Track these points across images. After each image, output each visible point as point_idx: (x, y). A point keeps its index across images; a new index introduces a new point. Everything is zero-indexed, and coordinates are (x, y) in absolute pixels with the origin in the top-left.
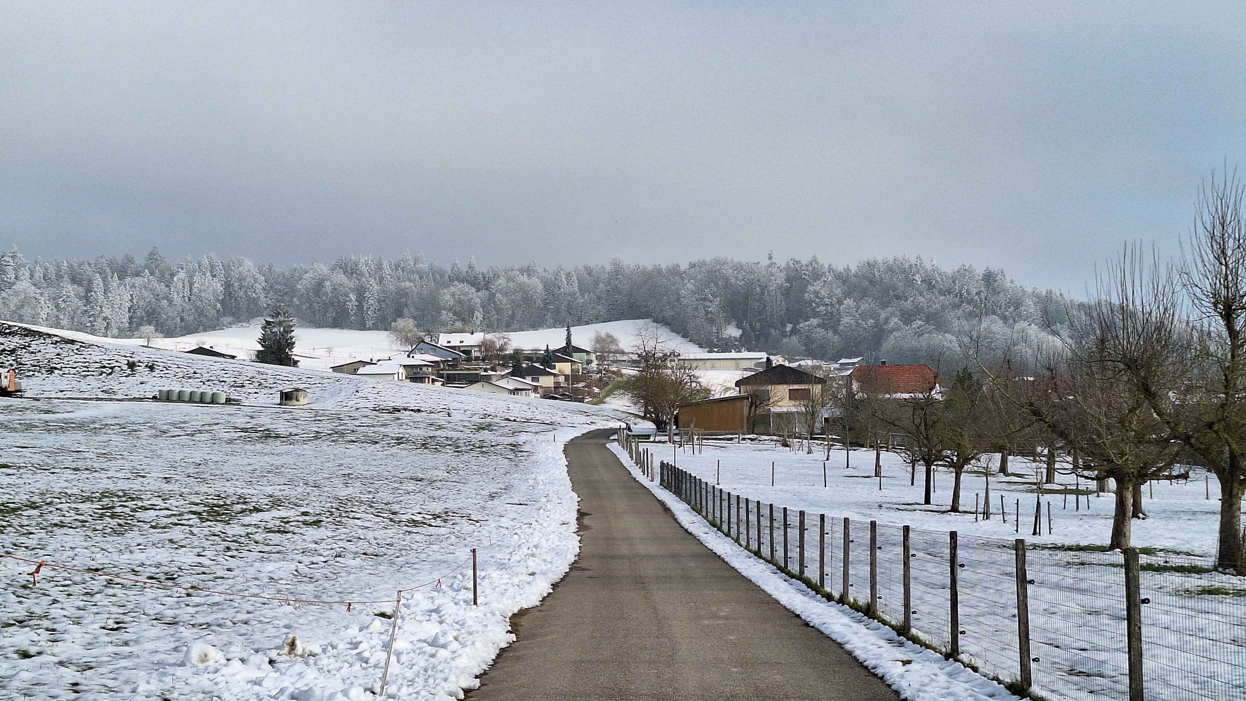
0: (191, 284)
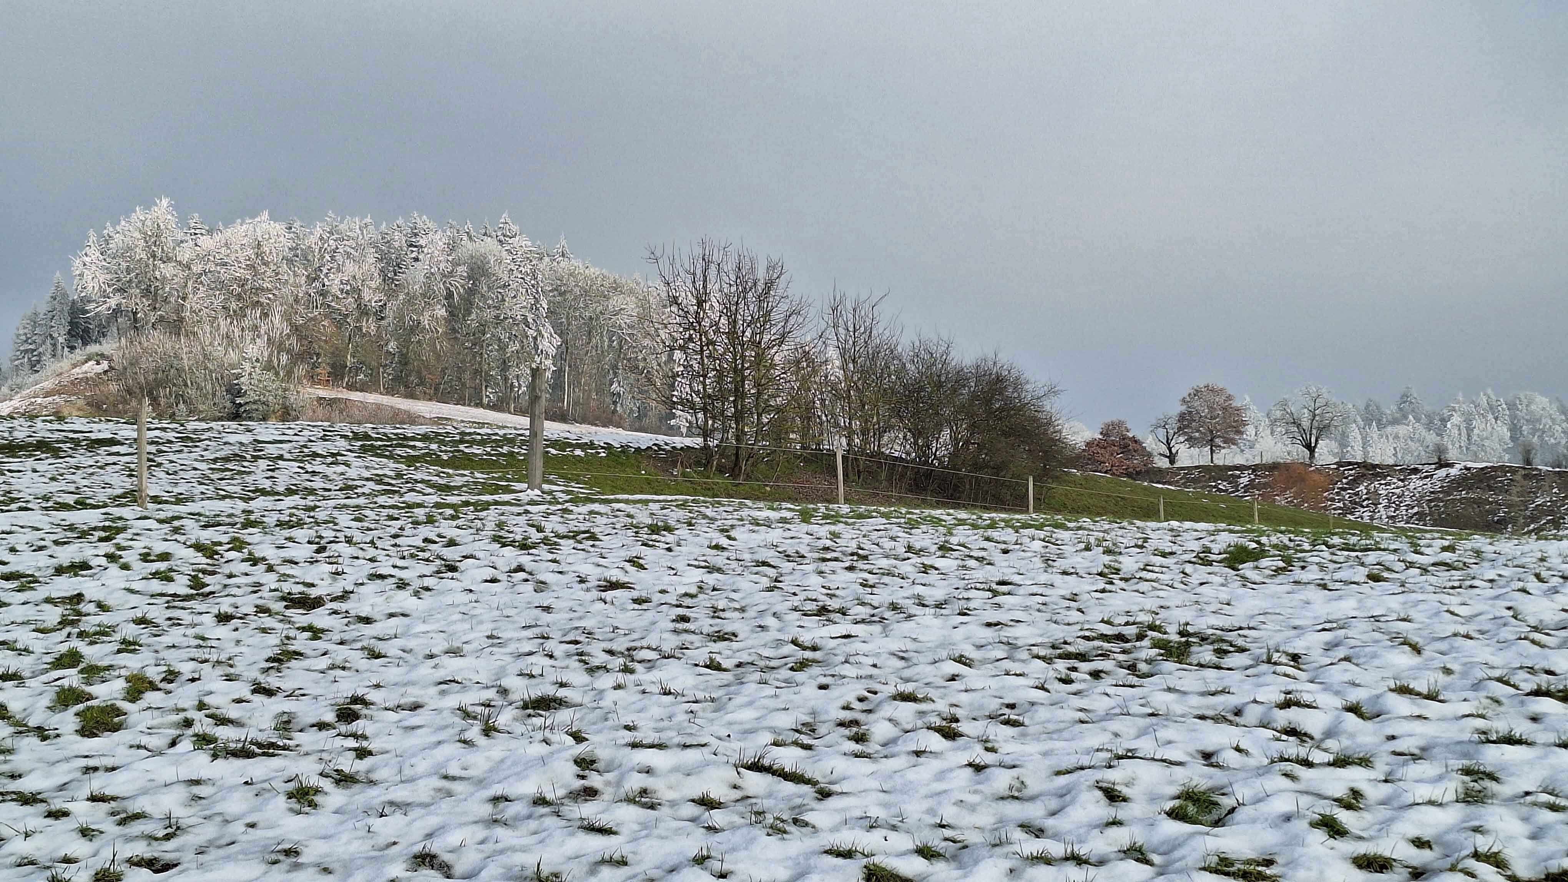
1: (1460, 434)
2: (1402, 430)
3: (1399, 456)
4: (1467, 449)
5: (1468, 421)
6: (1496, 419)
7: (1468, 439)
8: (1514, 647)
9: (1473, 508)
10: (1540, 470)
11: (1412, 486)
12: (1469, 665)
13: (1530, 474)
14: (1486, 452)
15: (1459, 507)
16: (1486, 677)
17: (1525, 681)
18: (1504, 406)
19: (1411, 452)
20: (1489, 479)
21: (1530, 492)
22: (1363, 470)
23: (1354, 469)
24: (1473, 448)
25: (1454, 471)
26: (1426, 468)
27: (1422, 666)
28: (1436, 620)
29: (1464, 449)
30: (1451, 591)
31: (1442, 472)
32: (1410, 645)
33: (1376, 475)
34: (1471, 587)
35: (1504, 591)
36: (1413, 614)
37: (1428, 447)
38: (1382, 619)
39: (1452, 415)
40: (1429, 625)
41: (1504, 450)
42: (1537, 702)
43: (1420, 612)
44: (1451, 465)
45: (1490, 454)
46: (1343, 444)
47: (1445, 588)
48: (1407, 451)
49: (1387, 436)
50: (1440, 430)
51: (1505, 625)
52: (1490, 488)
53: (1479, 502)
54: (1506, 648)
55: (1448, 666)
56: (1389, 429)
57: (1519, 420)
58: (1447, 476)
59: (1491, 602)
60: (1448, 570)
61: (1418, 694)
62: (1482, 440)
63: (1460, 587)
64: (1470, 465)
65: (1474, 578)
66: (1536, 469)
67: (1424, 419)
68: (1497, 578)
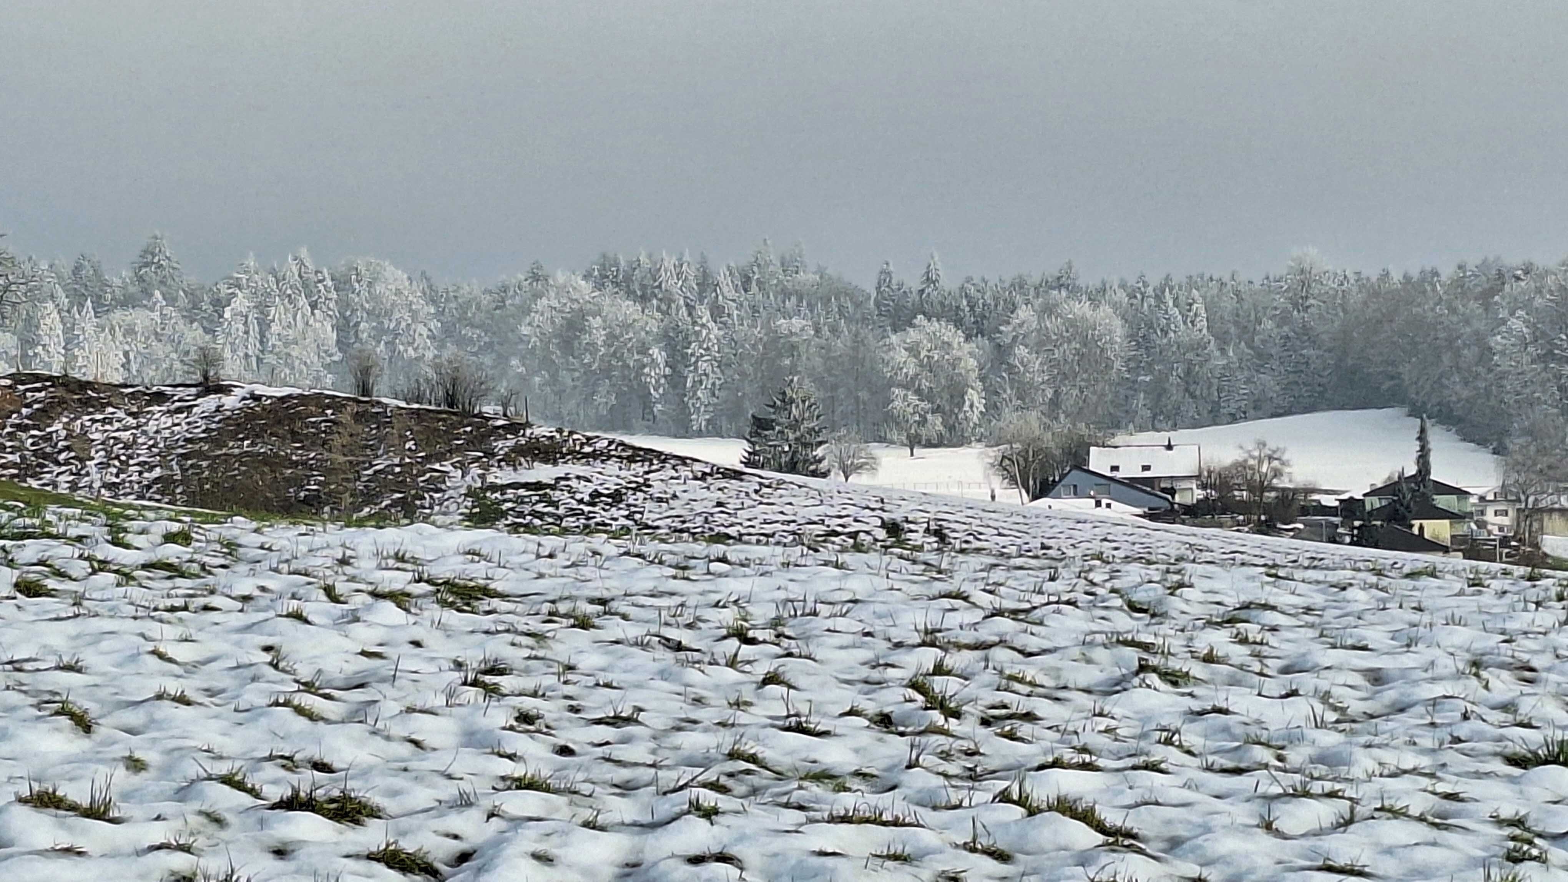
0: (264, 325)
1: (247, 332)
2: (140, 318)
3: (134, 368)
4: (259, 360)
5: (262, 308)
6: (314, 306)
7: (261, 342)
8: (263, 721)
9: (263, 473)
10: (386, 406)
11: (151, 427)
12: (176, 754)
13: (366, 411)
14: (293, 368)
15: (237, 470)
16: (205, 775)
17: (275, 782)
18: (329, 283)
19: (156, 361)
20: (292, 419)
21: (367, 447)
22: (61, 392)
23: (44, 388)
24: (270, 359)
25: (230, 402)
26: (181, 392)
27: (89, 756)
28: (130, 668)
29: (254, 359)
30: (166, 615)
31: (209, 403)
32: (72, 715)
33: (86, 403)
34: (206, 608)
35: (261, 616)
36: (89, 657)
37: (187, 353)
38: (28, 666)
39: (234, 295)
40: (115, 678)
41: (327, 367)
42: (288, 820)
43: (102, 653)
44: (225, 390)
45: (301, 373)
46: (28, 341)
47: (156, 609)
48: (149, 359)
49: (112, 329)
50: (212, 321)
51: (254, 679)
52: (295, 436)
53: (271, 462)
54: (249, 720)
55: (138, 755)
56: (117, 316)
57: (354, 311)
58: (218, 409)
59: (236, 637)
60: (169, 578)
61: (73, 808)
62: (286, 344)
63: (185, 608)
64: (260, 390)
65: (212, 592)
66: (379, 403)
67: (183, 300)
68: (257, 593)
